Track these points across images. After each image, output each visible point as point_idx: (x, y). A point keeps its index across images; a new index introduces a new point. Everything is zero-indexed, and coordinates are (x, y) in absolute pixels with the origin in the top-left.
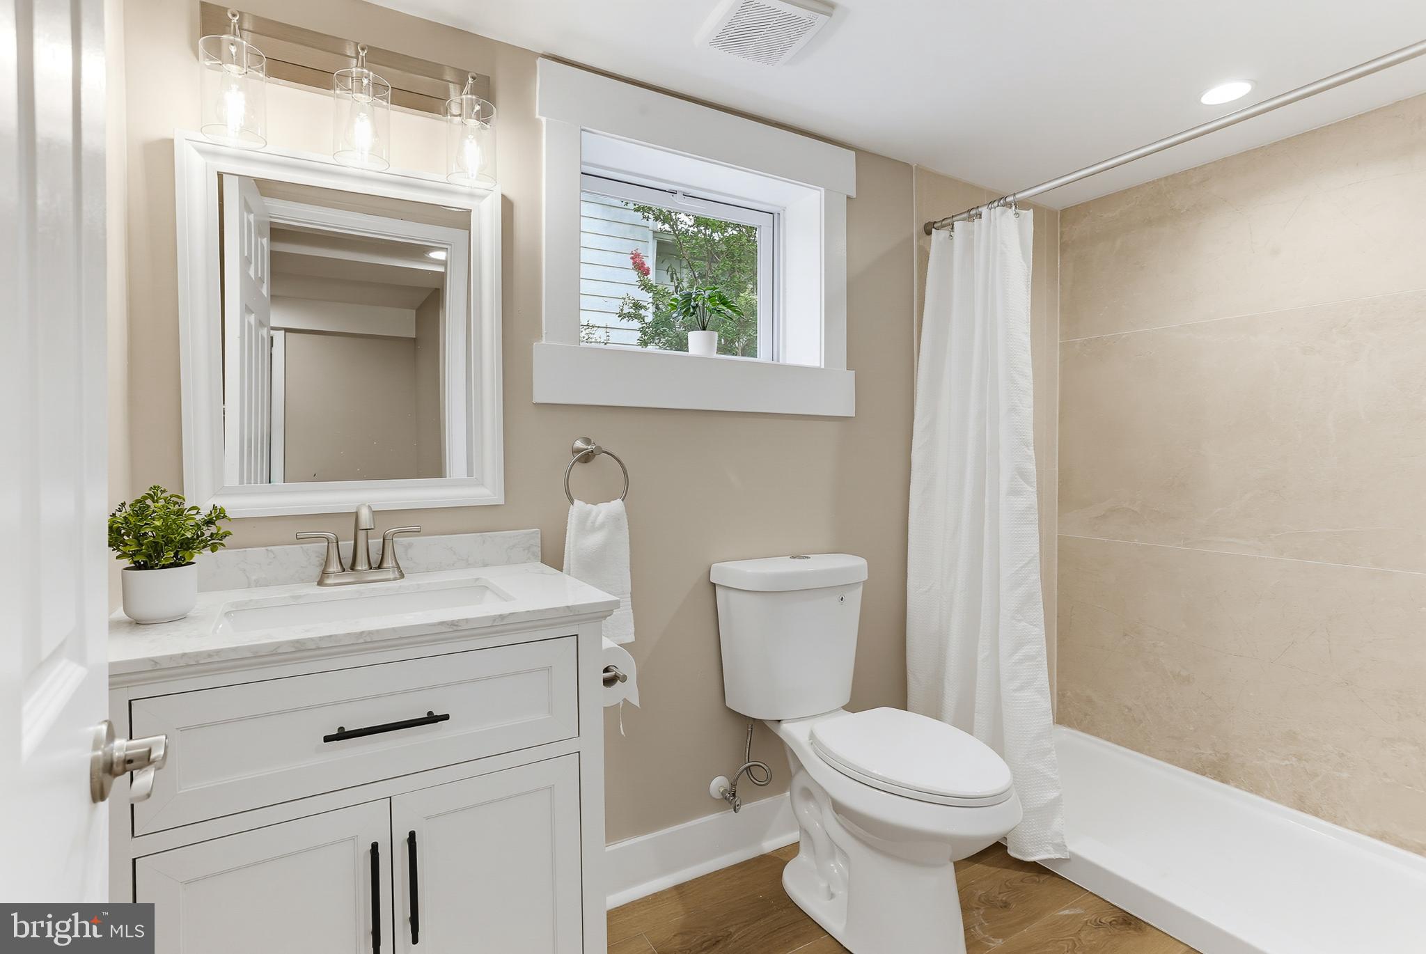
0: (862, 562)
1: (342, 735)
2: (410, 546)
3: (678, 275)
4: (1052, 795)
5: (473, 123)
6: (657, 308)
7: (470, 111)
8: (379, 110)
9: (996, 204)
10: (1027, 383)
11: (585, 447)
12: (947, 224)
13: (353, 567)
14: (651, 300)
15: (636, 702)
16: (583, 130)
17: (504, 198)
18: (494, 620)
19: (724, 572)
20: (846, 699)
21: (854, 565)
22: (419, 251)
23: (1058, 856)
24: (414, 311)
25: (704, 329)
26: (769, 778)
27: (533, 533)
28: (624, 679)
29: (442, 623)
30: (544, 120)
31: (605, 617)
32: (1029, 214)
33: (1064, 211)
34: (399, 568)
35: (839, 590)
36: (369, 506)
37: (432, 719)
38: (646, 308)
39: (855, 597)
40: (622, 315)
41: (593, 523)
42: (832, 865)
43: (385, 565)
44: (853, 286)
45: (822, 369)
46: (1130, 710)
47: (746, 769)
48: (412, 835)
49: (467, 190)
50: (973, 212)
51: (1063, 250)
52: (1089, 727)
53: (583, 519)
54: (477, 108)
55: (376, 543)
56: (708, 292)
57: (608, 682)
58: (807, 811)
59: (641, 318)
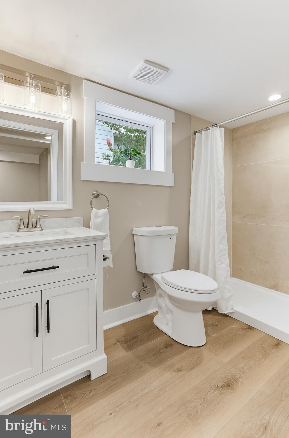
0: (176, 228)
1: (28, 272)
2: (44, 221)
3: (121, 147)
4: (230, 294)
5: (65, 98)
6: (114, 156)
7: (64, 94)
8: (37, 93)
9: (214, 126)
10: (223, 177)
11: (96, 193)
12: (200, 132)
13: (27, 227)
14: (112, 154)
15: (112, 266)
16: (97, 101)
17: (73, 120)
18: (72, 239)
19: (137, 231)
20: (172, 268)
21: (174, 229)
22: (42, 136)
23: (232, 312)
24: (39, 156)
25: (131, 160)
26: (150, 291)
27: (81, 218)
28: (109, 258)
29: (57, 240)
30: (85, 98)
31: (104, 240)
32: (223, 130)
33: (233, 129)
34: (41, 227)
35: (169, 236)
36: (33, 208)
37: (54, 268)
38: (111, 156)
39: (174, 238)
40: (103, 159)
41: (99, 215)
42: (168, 316)
43: (37, 226)
44: (174, 148)
45: (165, 172)
46: (252, 272)
47: (143, 289)
48: (48, 301)
49: (62, 117)
50: (207, 128)
51: (233, 140)
52: (240, 278)
53: (96, 214)
54: (66, 93)
55: (34, 220)
56: (132, 149)
57: (104, 259)
58: (160, 300)
59: (109, 160)
